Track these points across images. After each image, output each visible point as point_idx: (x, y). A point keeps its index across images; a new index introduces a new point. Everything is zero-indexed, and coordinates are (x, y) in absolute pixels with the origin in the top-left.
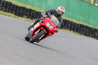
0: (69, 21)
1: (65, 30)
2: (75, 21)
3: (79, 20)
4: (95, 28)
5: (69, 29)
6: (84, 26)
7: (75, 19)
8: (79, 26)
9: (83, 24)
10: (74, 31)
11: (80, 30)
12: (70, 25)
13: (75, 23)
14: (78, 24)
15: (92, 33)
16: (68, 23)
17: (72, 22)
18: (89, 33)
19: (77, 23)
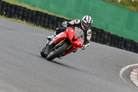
0: (21, 7)
1: (15, 20)
2: (28, 7)
3: (34, 6)
4: (57, 16)
5: (21, 18)
6: (42, 13)
7: (28, 4)
8: (35, 13)
10: (27, 21)
11: (36, 20)
12: (21, 12)
13: (29, 10)
14: (33, 11)
15: (53, 23)
16: (19, 10)
17: (25, 8)
18: (48, 23)
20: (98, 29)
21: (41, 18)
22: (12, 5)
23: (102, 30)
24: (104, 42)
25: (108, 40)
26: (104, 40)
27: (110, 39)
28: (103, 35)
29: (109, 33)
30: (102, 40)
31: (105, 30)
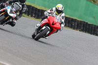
15: (69, 23)
22: (39, 10)
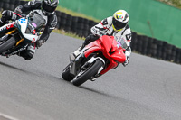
3: (76, 10)
6: (86, 20)
7: (68, 7)
8: (77, 20)
9: (83, 16)
11: (79, 29)
13: (69, 16)
14: (74, 18)
19: (73, 14)
20: (160, 41)
21: (85, 27)
23: (165, 43)
24: (167, 58)
25: (172, 56)
26: (167, 55)
27: (175, 54)
28: (166, 49)
29: (174, 47)
30: (165, 55)
31: (169, 42)
